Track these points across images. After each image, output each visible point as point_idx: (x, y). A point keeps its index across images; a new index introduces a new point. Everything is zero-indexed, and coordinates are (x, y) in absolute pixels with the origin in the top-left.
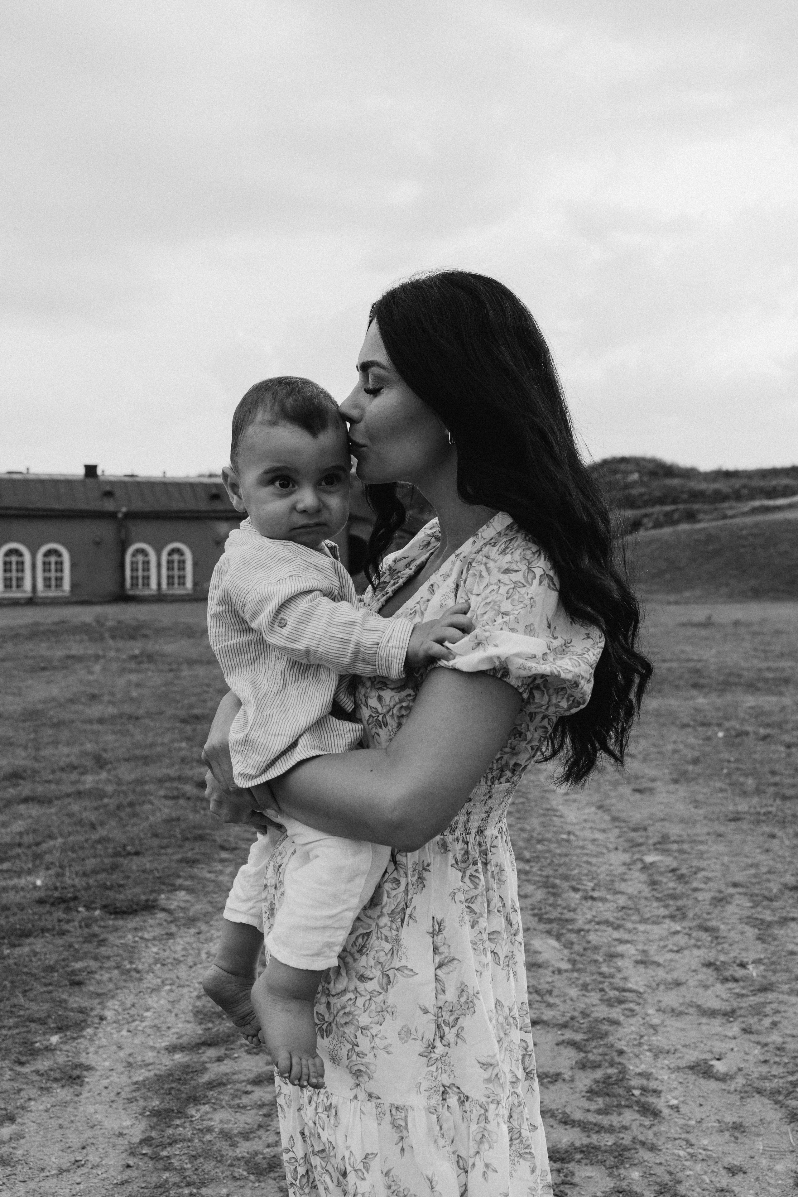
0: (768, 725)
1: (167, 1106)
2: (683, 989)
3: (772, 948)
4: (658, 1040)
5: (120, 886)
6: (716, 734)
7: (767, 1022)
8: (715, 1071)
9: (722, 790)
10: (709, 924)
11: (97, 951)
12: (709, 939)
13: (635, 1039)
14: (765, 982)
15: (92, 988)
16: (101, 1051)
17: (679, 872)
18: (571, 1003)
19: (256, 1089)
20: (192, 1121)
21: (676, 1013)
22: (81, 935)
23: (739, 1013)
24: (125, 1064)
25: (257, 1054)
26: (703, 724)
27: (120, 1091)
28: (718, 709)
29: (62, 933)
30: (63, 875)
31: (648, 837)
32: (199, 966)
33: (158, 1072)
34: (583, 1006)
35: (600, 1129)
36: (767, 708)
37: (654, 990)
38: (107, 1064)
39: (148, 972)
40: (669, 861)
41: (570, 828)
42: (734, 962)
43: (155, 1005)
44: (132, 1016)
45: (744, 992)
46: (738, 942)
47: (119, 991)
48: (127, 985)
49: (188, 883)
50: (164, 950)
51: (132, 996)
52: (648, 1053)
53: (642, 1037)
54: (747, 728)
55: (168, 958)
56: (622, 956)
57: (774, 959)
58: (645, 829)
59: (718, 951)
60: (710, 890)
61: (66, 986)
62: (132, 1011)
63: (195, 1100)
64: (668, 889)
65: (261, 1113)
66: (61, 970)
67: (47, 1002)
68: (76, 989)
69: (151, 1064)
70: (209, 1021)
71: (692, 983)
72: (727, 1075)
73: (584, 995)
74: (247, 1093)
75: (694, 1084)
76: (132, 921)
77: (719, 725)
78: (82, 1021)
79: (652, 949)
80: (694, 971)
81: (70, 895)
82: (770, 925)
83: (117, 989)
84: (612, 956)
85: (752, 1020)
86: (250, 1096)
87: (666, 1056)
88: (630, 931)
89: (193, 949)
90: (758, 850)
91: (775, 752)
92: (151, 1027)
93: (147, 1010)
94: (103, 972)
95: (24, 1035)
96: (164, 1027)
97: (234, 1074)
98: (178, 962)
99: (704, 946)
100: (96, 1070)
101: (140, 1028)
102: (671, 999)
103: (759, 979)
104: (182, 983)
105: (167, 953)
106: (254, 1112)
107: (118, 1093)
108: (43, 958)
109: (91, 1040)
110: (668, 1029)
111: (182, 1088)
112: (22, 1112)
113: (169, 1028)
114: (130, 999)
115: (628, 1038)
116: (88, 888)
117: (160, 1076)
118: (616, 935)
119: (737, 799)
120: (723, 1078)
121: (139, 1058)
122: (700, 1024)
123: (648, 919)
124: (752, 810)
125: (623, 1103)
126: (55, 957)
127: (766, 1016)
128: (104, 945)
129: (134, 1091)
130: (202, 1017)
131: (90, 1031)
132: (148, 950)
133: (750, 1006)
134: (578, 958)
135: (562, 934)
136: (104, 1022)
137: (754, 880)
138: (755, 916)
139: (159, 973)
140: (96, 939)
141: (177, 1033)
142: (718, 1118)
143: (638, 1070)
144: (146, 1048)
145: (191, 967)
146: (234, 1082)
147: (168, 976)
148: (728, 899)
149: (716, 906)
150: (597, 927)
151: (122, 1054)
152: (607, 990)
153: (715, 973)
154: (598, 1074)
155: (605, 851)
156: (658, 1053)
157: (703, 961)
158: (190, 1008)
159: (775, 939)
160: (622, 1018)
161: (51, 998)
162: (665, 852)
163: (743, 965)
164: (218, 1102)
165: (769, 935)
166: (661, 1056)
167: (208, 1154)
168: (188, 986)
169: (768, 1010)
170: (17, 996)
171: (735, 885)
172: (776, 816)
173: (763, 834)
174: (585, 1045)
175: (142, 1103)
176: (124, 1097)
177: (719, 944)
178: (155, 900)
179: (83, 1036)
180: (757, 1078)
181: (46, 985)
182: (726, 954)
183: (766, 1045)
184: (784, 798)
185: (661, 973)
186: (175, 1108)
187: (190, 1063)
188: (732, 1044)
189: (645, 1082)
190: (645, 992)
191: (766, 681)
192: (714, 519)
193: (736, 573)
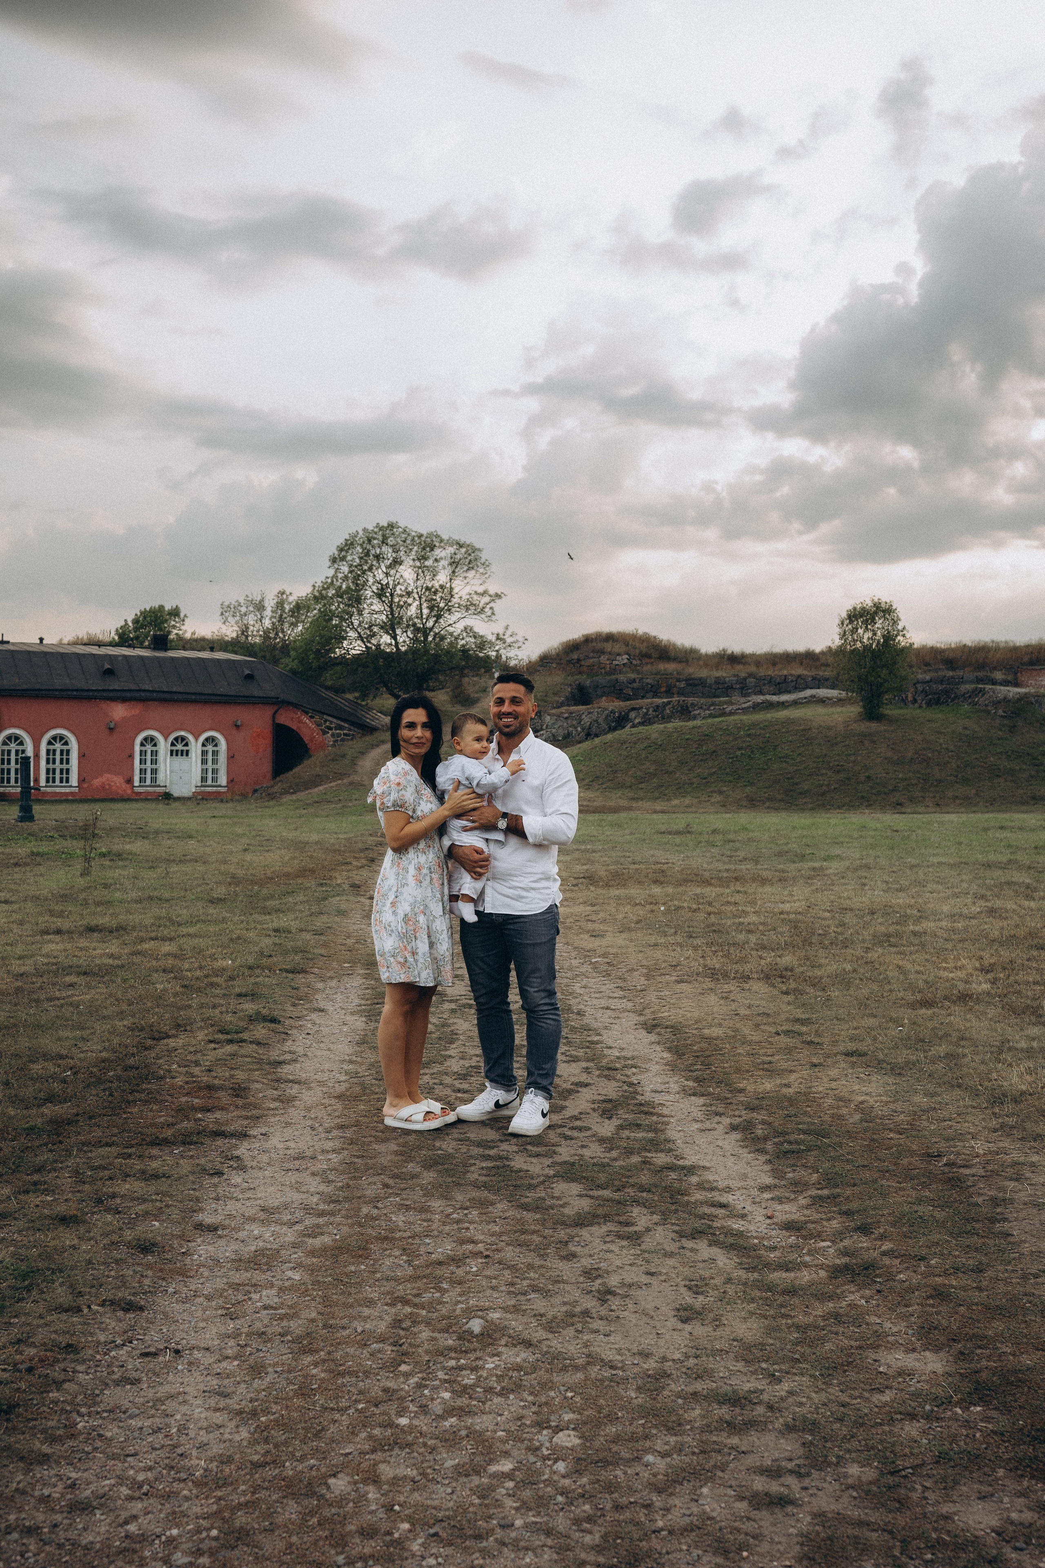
0: (702, 903)
6: (660, 908)
9: (651, 934)
24: (341, 1008)
26: (651, 903)
27: (345, 1014)
28: (668, 896)
29: (269, 976)
36: (709, 894)
40: (607, 960)
54: (685, 905)
60: (627, 968)
68: (297, 990)
77: (664, 904)
79: (591, 985)
102: (597, 995)
184: (691, 937)
191: (720, 879)
192: (710, 716)
193: (731, 778)
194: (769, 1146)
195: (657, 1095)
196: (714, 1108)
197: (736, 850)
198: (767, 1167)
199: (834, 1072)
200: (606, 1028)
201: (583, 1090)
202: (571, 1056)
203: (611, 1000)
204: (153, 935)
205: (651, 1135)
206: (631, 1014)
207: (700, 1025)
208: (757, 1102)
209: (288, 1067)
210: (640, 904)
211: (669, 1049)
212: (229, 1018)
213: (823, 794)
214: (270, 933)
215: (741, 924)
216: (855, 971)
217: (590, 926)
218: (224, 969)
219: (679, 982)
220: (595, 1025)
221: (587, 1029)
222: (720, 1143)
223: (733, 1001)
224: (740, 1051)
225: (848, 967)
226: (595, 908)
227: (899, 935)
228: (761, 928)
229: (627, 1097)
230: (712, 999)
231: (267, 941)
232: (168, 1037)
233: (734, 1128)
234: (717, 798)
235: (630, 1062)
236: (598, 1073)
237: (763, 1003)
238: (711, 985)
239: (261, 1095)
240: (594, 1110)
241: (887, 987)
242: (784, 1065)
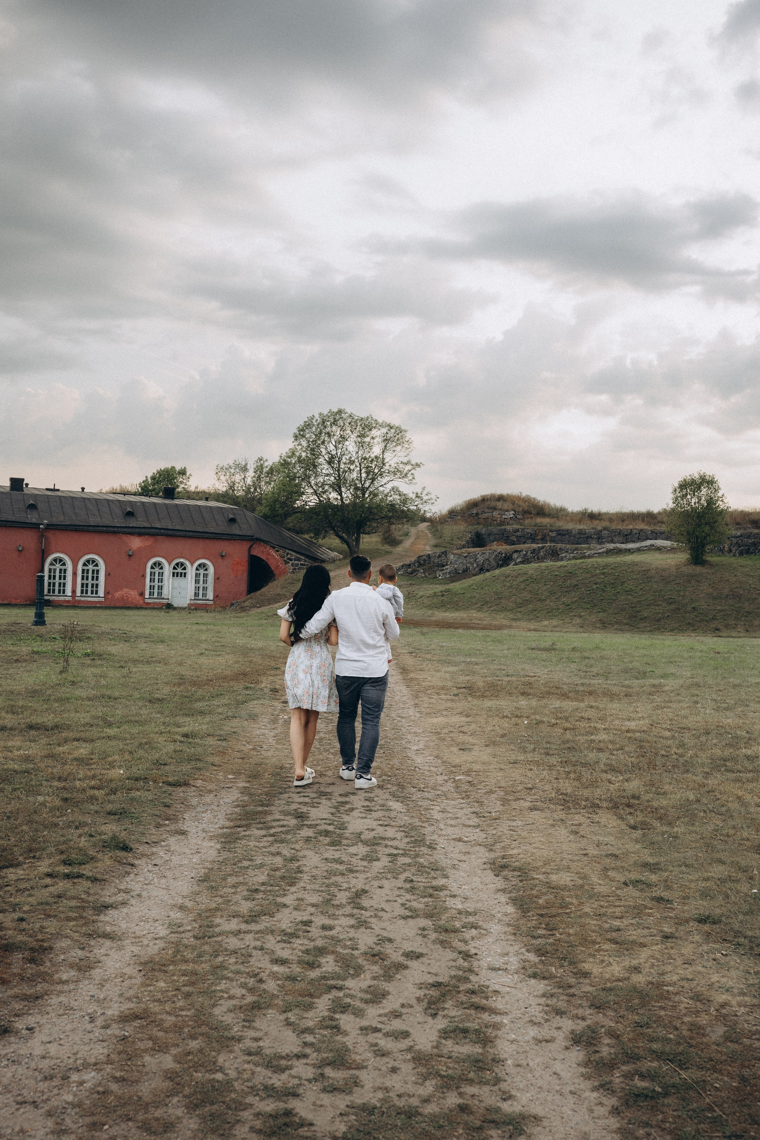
0: (559, 718)
1: (228, 841)
2: (459, 819)
4: (442, 832)
5: (166, 775)
6: (523, 722)
8: (464, 840)
9: (512, 750)
10: (480, 800)
11: (170, 797)
12: (478, 805)
13: (432, 831)
14: (497, 817)
15: (175, 809)
16: (189, 827)
17: (472, 783)
20: (240, 844)
21: (453, 826)
22: (158, 791)
23: (481, 826)
24: (203, 831)
27: (204, 837)
28: (532, 709)
29: (149, 790)
30: (131, 770)
31: (460, 770)
35: (410, 850)
36: (566, 708)
37: (445, 819)
40: (470, 779)
41: (416, 765)
42: (486, 812)
43: (207, 816)
46: (491, 806)
50: (201, 800)
52: (436, 835)
53: (435, 831)
54: (545, 719)
59: (480, 809)
60: (486, 789)
61: (162, 807)
62: (196, 818)
63: (239, 839)
64: (464, 789)
68: (168, 808)
69: (214, 832)
70: (235, 820)
71: (463, 818)
72: (468, 841)
75: (454, 843)
78: (176, 818)
79: (449, 809)
80: (466, 814)
81: (142, 777)
82: (509, 800)
83: (186, 810)
84: (427, 809)
87: (444, 836)
88: (439, 802)
90: (519, 775)
92: (209, 822)
93: (203, 817)
94: (176, 804)
96: (214, 822)
99: (474, 807)
100: (190, 832)
102: (453, 822)
105: (203, 801)
110: (448, 830)
111: (232, 837)
113: (217, 822)
114: (193, 814)
115: (428, 831)
116: (149, 775)
117: (219, 834)
118: (432, 803)
119: (520, 754)
120: (466, 842)
121: (208, 830)
123: (450, 798)
124: (526, 759)
125: (422, 845)
126: (150, 797)
127: (492, 826)
128: (172, 795)
129: (211, 837)
130: (230, 820)
131: (181, 821)
132: (193, 799)
133: (487, 824)
135: (404, 802)
136: (186, 819)
137: (511, 786)
138: (504, 798)
139: (203, 807)
140: (167, 793)
141: (221, 824)
142: (460, 850)
143: (431, 839)
144: (210, 827)
147: (207, 808)
148: (494, 792)
150: (423, 800)
151: (199, 828)
152: (423, 818)
153: (476, 815)
155: (435, 775)
156: (440, 835)
157: (472, 812)
158: (224, 817)
160: (427, 826)
162: (468, 775)
163: (490, 813)
166: (442, 836)
167: (251, 850)
168: (220, 811)
171: (499, 787)
173: (526, 769)
175: (216, 840)
176: (208, 838)
177: (482, 806)
179: (179, 822)
182: (484, 809)
184: (548, 754)
185: (450, 815)
186: (231, 841)
187: (231, 831)
191: (577, 692)
192: (574, 558)
193: (589, 606)
194: (617, 1079)
195: (493, 974)
196: (555, 1000)
197: (591, 666)
198: (614, 1123)
199: (688, 950)
200: (454, 867)
201: (413, 964)
202: (410, 910)
203: (465, 829)
204: (78, 735)
205: (478, 1049)
206: (482, 849)
207: (547, 869)
208: (603, 994)
209: (111, 912)
210: (507, 717)
211: (514, 901)
212: (83, 842)
213: (658, 620)
214: (179, 738)
215: (593, 741)
216: (698, 801)
217: (461, 738)
218: (111, 781)
219: (531, 809)
220: (444, 862)
221: (435, 868)
222: (558, 1067)
223: (583, 837)
224: (587, 909)
225: (692, 797)
226: (469, 719)
227: (734, 759)
228: (610, 746)
229: (459, 979)
230: (562, 832)
231: (171, 747)
232: (11, 866)
233: (576, 1039)
234: (578, 621)
235: (471, 919)
236: (433, 936)
237: (610, 839)
238: (562, 815)
239: (62, 957)
240: (418, 999)
241: (731, 823)
242: (633, 934)
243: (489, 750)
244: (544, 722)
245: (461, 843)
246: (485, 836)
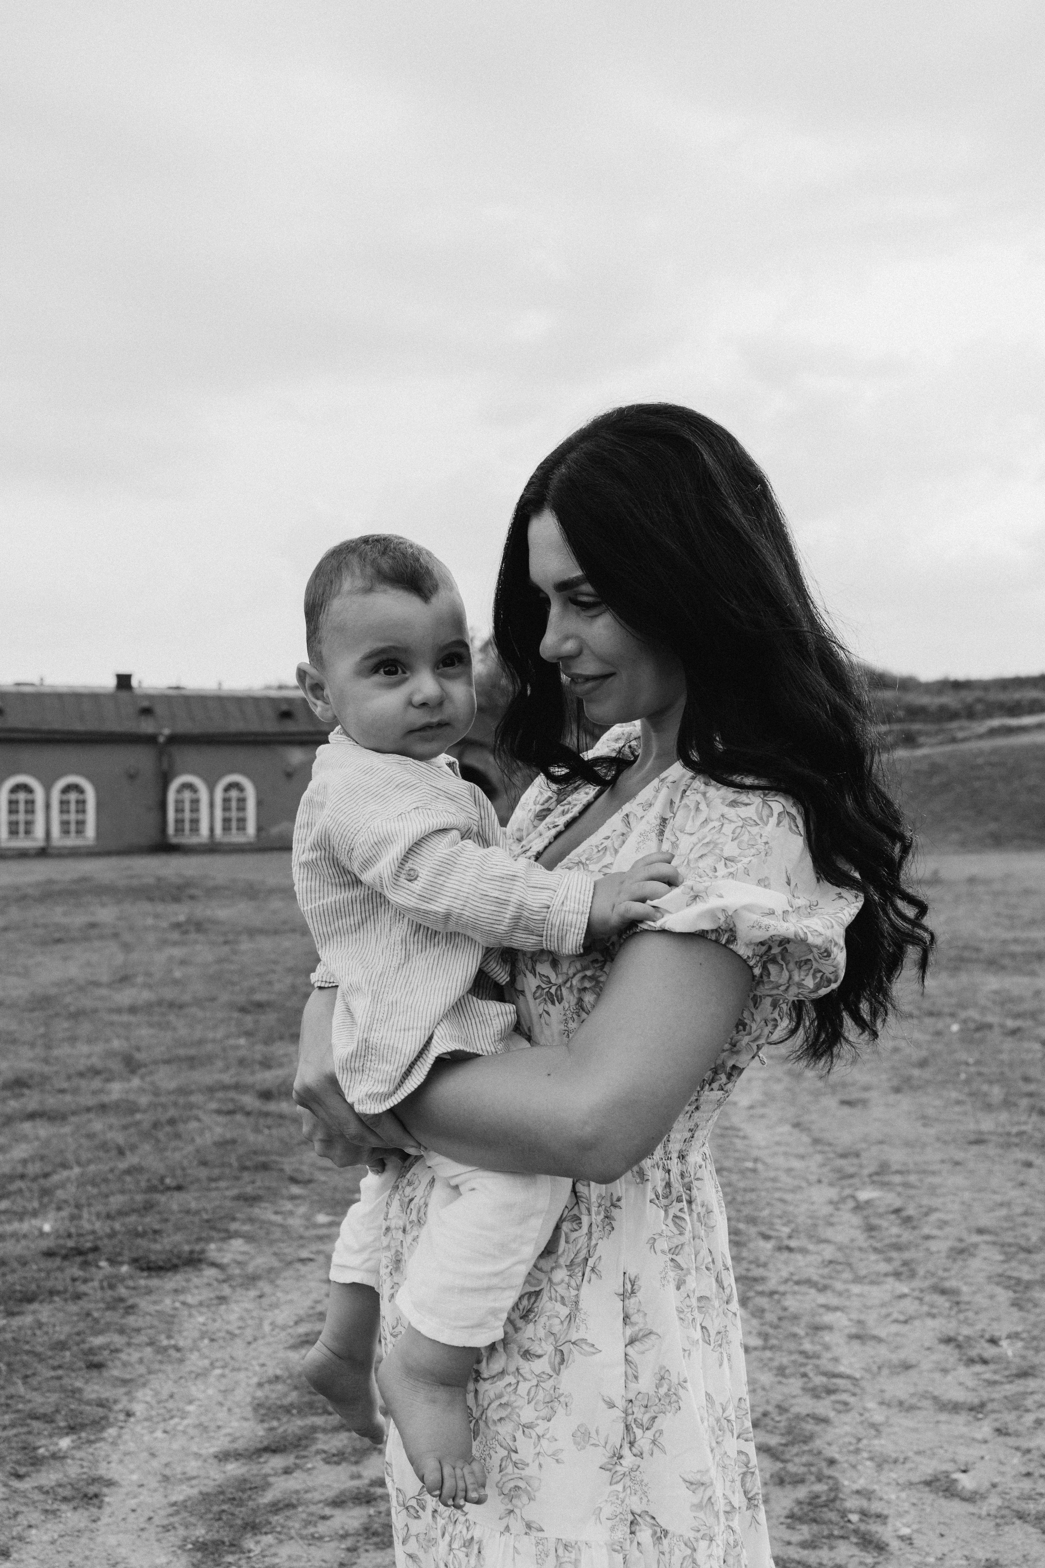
0: (1018, 1016)
1: (216, 1537)
2: (913, 1373)
3: (1032, 1318)
4: (883, 1445)
5: (155, 1232)
6: (949, 1027)
7: (1029, 1419)
8: (960, 1488)
9: (958, 1102)
10: (947, 1284)
11: (124, 1321)
12: (947, 1305)
13: (850, 1443)
14: (1024, 1364)
15: (116, 1373)
16: (127, 1459)
17: (904, 1214)
18: (763, 1393)
19: (337, 1512)
20: (249, 1558)
21: (905, 1407)
22: (103, 1300)
23: (990, 1406)
24: (159, 1478)
25: (338, 1463)
27: (152, 1514)
29: (78, 1297)
30: (80, 1217)
31: (861, 1166)
32: (261, 1342)
33: (205, 1490)
34: (780, 1397)
36: (1016, 992)
37: (874, 1376)
38: (135, 1477)
39: (191, 1350)
40: (891, 1199)
41: (756, 1153)
42: (982, 1337)
43: (201, 1396)
44: (170, 1411)
45: (997, 1377)
46: (986, 1309)
47: (152, 1377)
48: (163, 1367)
49: (246, 1228)
50: (214, 1320)
51: (170, 1383)
52: (868, 1463)
53: (859, 1440)
55: (219, 1330)
56: (829, 1328)
57: (1036, 1332)
58: (857, 1155)
59: (960, 1322)
60: (946, 1238)
61: (80, 1369)
62: (170, 1405)
63: (253, 1527)
64: (891, 1236)
65: (343, 1546)
66: (75, 1348)
67: (55, 1391)
68: (95, 1373)
69: (194, 1478)
70: (274, 1418)
71: (926, 1365)
72: (976, 1493)
73: (780, 1383)
74: (324, 1518)
75: (932, 1505)
76: (170, 1280)
78: (102, 1418)
79: (871, 1318)
80: (929, 1349)
81: (89, 1245)
82: (1028, 1286)
83: (150, 1372)
84: (817, 1328)
85: (1009, 1418)
86: (328, 1523)
87: (892, 1466)
88: (840, 1294)
89: (252, 1318)
90: (1010, 1184)
91: (1028, 1051)
92: (196, 1426)
93: (190, 1402)
94: (131, 1350)
95: (23, 1437)
96: (213, 1426)
97: (306, 1492)
98: (232, 1335)
99: (941, 1314)
100: (121, 1486)
101: (180, 1428)
103: (1017, 1360)
104: (237, 1365)
105: (217, 1325)
106: (333, 1544)
107: (150, 1519)
108: (51, 1331)
109: (114, 1444)
110: (897, 1429)
111: (237, 1511)
112: (19, 1544)
113: (219, 1427)
114: (168, 1388)
115: (841, 1442)
116: (112, 1235)
117: (208, 1494)
118: (822, 1299)
119: (980, 1115)
120: (971, 1498)
121: (179, 1470)
122: (938, 1422)
123: (865, 1277)
124: (1000, 1130)
125: (836, 1533)
126: (67, 1329)
127: (1027, 1411)
128: (133, 1314)
129: (171, 1515)
130: (263, 1411)
131: (112, 1431)
132: (192, 1320)
133: (1006, 1397)
134: (771, 1331)
135: (748, 1298)
136: (132, 1419)
137: (1005, 1225)
138: (1009, 1273)
139: (206, 1351)
140: (122, 1305)
141: (229, 1434)
142: (966, 1553)
143: (856, 1487)
144: (187, 1455)
145: (249, 1343)
146: (306, 1504)
147: (219, 1355)
148: (972, 1249)
149: (955, 1260)
150: (796, 1288)
151: (155, 1463)
152: (811, 1375)
153: (957, 1351)
154: (802, 1492)
155: (804, 1184)
156: (881, 1462)
157: (939, 1335)
158: (249, 1399)
159: (1036, 1305)
160: (832, 1414)
161: (61, 1386)
162: (884, 1185)
163: (993, 1341)
164: (285, 1530)
165: (1029, 1300)
166: (886, 1467)
168: (246, 1369)
169: (1029, 1402)
170: (14, 1384)
171: (980, 1231)
172: (1031, 1137)
173: (1016, 1162)
174: (783, 1452)
175: (182, 1532)
176: (158, 1523)
177: (960, 1311)
178: (203, 1251)
179: (103, 1439)
180: (1018, 1498)
181: (54, 1368)
182: (971, 1325)
183: (1029, 1451)
186: (226, 1539)
187: (247, 1476)
188: (983, 1450)
189: (864, 1503)
190: (862, 1378)
192: (940, 743)
234: (955, 836)
243: (905, 1102)
244: (990, 1026)
245: (956, 1507)
246: (1016, 1459)
